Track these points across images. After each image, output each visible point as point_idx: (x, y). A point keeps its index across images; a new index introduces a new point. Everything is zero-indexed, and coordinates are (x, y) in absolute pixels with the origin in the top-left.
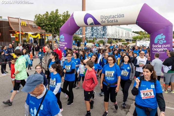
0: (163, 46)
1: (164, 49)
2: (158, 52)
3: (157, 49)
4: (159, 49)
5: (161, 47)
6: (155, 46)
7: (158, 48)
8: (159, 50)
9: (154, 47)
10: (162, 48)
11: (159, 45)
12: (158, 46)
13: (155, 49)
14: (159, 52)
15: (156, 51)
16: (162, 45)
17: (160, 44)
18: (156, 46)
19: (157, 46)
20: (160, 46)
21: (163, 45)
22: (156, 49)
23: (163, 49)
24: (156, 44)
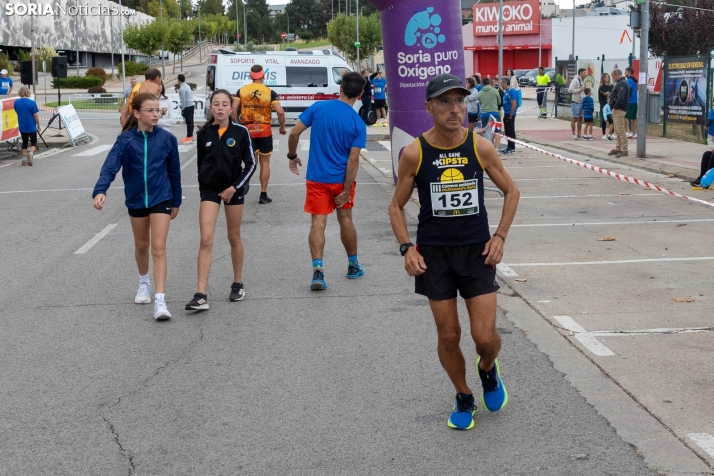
0: (439, 57)
1: (440, 70)
2: (422, 81)
3: (418, 72)
4: (425, 69)
5: (429, 60)
6: (410, 59)
7: (419, 67)
8: (423, 72)
9: (406, 64)
10: (432, 63)
11: (423, 54)
12: (418, 58)
13: (411, 72)
14: (425, 81)
15: (416, 79)
16: (432, 52)
17: (425, 51)
18: (414, 58)
19: (416, 56)
20: (427, 58)
21: (436, 54)
22: (414, 72)
23: (437, 68)
24: (413, 50)
